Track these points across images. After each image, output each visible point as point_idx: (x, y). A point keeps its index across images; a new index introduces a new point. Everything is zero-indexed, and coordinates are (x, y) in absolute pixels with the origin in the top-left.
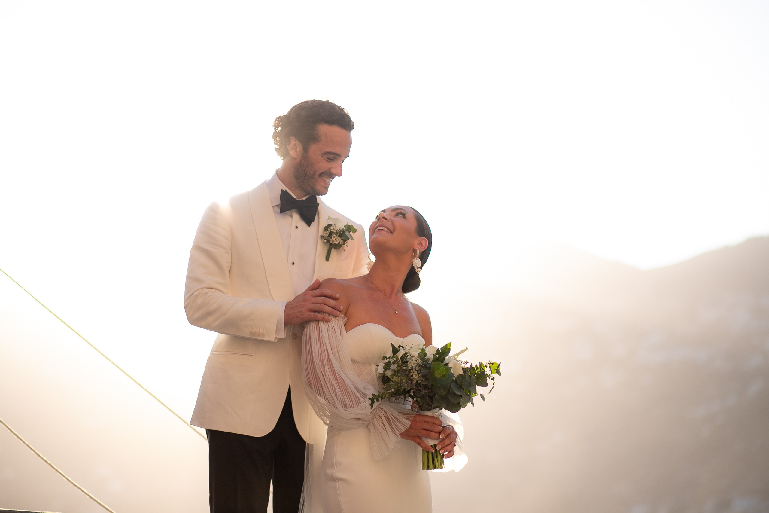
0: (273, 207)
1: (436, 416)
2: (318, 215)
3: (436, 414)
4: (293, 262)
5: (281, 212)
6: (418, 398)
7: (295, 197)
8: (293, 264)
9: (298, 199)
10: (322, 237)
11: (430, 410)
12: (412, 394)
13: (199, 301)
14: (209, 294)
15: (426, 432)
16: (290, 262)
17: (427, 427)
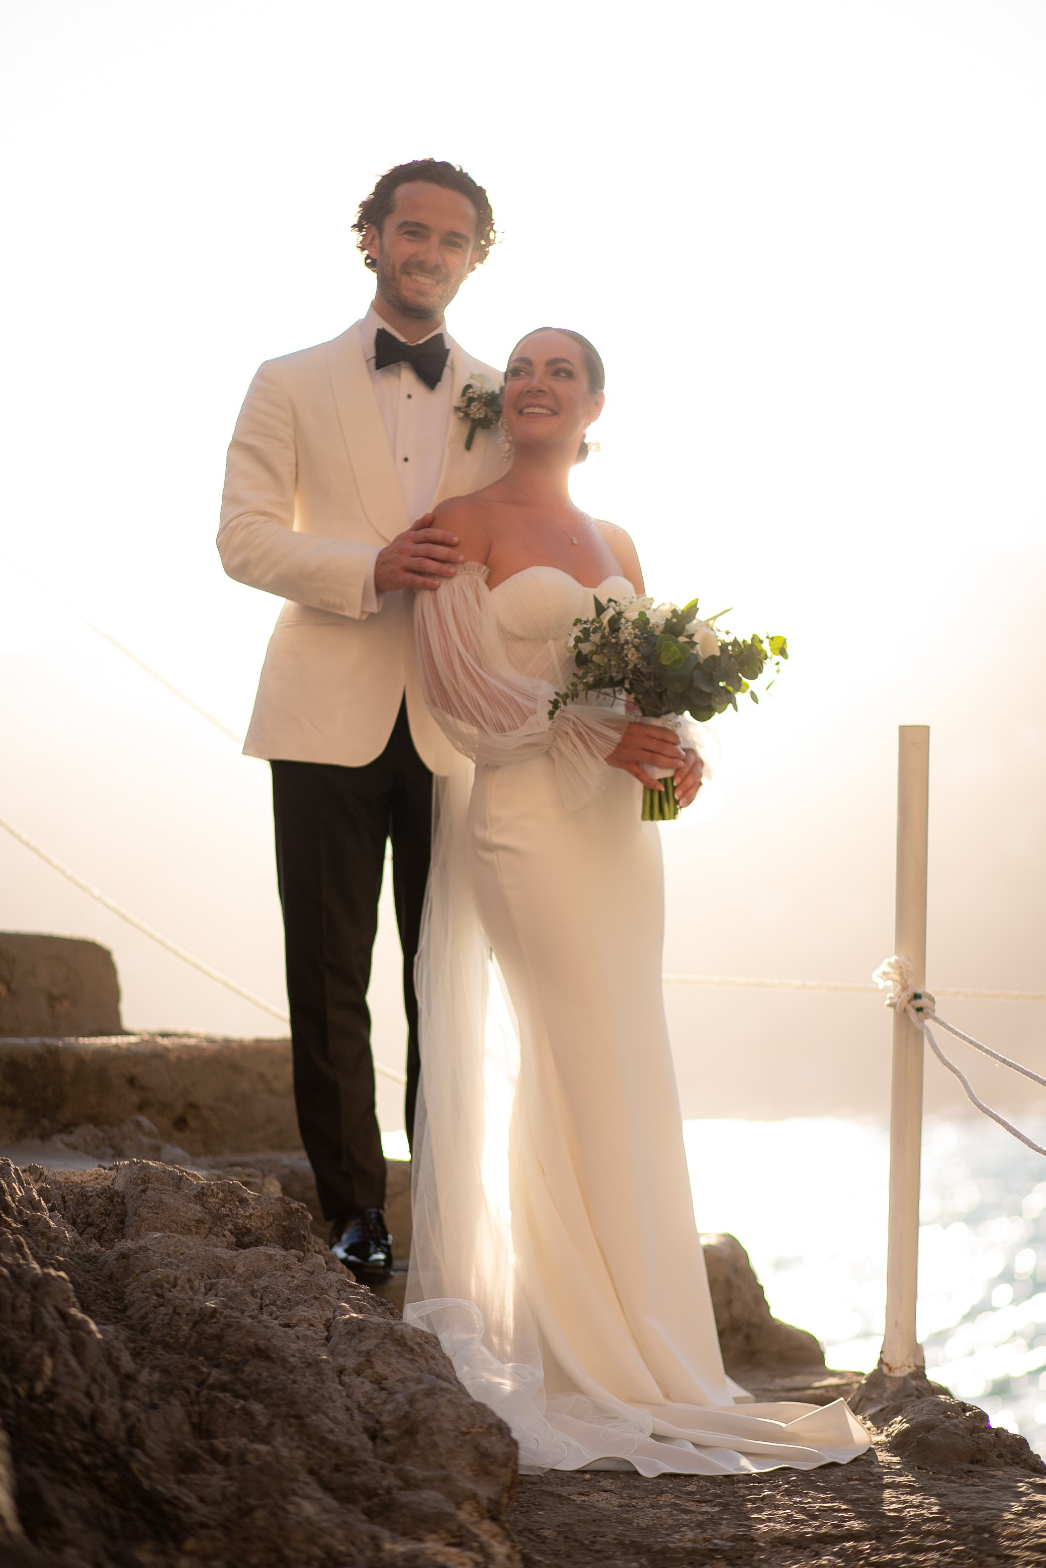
0: (368, 361)
1: (670, 728)
2: (452, 369)
3: (669, 722)
4: (404, 457)
5: (379, 366)
6: (639, 693)
7: (402, 339)
8: (406, 460)
9: (409, 344)
10: (457, 409)
11: (658, 716)
12: (627, 686)
13: (237, 540)
14: (254, 527)
15: (649, 755)
16: (400, 457)
17: (652, 745)
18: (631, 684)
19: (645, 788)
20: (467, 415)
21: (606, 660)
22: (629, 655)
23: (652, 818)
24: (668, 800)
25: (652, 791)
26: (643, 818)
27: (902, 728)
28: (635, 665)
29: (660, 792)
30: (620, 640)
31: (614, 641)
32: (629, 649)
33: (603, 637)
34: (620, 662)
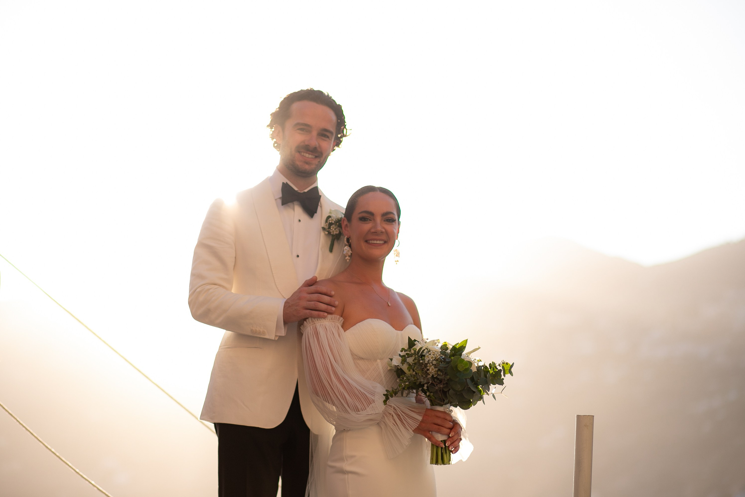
0: (276, 200)
1: (447, 412)
2: (321, 207)
3: (447, 409)
4: (297, 255)
5: (283, 204)
6: (431, 392)
7: (296, 189)
8: (298, 256)
9: (299, 192)
10: (324, 229)
11: (442, 405)
12: (425, 388)
13: (201, 298)
14: (211, 291)
15: (437, 427)
16: (295, 255)
17: (439, 421)
18: (427, 387)
19: (433, 445)
20: (329, 233)
21: (414, 373)
22: (431, 370)
23: (437, 463)
24: (446, 453)
25: (437, 447)
26: (432, 463)
27: (578, 417)
28: (433, 376)
29: (442, 448)
30: (425, 361)
31: (421, 361)
32: (430, 366)
33: (415, 359)
34: (422, 374)
